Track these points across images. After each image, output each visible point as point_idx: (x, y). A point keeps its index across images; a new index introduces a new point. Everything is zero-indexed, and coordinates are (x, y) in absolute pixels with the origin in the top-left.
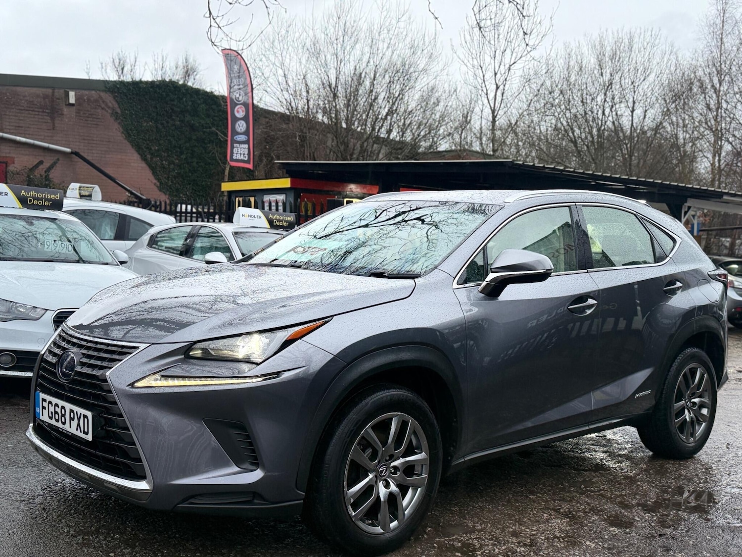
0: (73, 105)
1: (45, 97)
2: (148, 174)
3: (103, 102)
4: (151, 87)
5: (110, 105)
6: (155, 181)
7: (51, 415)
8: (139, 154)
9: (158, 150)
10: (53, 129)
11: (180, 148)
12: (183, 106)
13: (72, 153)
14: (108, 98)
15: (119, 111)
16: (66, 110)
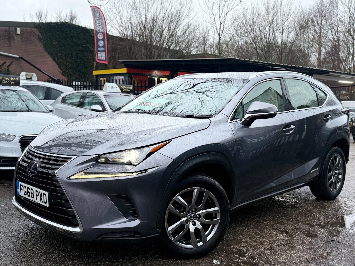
0: (19, 35)
1: (6, 31)
2: (57, 67)
3: (34, 33)
4: (56, 25)
5: (37, 34)
6: (60, 71)
7: (25, 193)
8: (52, 58)
9: (61, 55)
10: (10, 46)
11: (71, 54)
12: (72, 34)
13: (20, 58)
14: (36, 31)
15: (41, 37)
16: (16, 37)
